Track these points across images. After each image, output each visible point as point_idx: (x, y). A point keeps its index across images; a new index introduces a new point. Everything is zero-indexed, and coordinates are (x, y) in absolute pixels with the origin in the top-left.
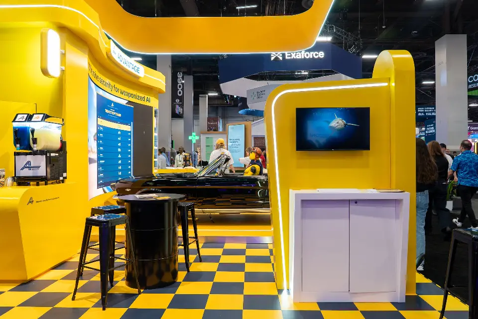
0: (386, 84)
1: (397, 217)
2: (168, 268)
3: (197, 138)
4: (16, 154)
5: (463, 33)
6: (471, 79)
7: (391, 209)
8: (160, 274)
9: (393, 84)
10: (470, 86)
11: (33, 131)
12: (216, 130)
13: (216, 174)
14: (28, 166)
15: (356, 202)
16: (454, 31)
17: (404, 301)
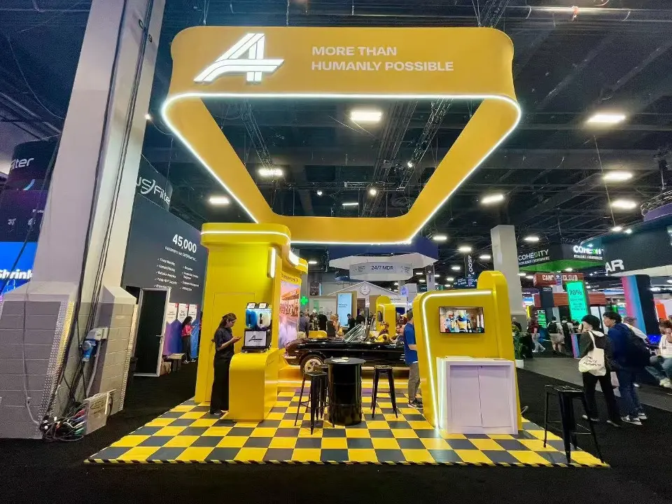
0: (489, 292)
1: (507, 376)
2: (358, 412)
3: (306, 300)
4: (246, 330)
5: (511, 224)
6: (520, 258)
7: (503, 372)
8: (353, 416)
9: (495, 292)
10: (520, 264)
11: (261, 315)
12: (317, 294)
13: (359, 341)
14: (254, 339)
15: (482, 366)
16: (504, 223)
17: (517, 433)
